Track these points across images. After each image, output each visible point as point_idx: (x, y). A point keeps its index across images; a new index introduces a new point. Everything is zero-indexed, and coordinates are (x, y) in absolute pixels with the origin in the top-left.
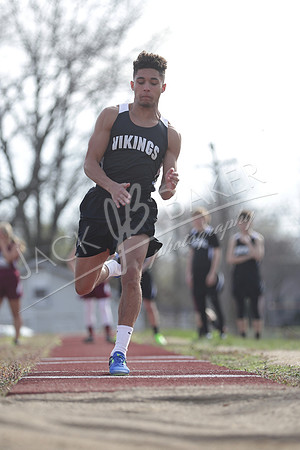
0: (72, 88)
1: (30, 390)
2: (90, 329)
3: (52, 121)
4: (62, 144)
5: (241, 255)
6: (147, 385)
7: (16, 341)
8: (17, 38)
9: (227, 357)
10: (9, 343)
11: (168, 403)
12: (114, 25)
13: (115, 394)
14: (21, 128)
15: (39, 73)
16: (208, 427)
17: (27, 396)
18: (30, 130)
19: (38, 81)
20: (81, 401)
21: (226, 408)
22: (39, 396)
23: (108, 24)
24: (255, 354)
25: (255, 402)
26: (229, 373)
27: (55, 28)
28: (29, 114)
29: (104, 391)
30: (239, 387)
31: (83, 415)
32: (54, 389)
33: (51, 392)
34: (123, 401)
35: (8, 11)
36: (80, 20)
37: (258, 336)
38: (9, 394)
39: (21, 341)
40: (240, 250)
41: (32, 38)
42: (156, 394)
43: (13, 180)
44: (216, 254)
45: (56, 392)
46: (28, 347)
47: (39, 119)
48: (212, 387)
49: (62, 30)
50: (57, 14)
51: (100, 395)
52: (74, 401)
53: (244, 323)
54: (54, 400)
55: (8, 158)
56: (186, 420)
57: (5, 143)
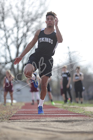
0: (28, 31)
1: (15, 118)
2: (33, 101)
3: (22, 40)
4: (25, 47)
5: (77, 79)
6: (50, 117)
7: (11, 104)
8: (12, 16)
9: (73, 109)
10: (10, 105)
11: (55, 122)
12: (40, 12)
13: (40, 119)
14: (13, 42)
15: (18, 26)
16: (67, 129)
17: (15, 120)
18: (16, 43)
19: (18, 28)
20: (30, 122)
21: (73, 124)
22: (18, 120)
23: (38, 12)
24: (81, 108)
25: (81, 122)
26: (74, 114)
27: (23, 13)
28: (15, 38)
29: (37, 119)
30: (76, 118)
31: (31, 126)
32: (22, 118)
33: (22, 119)
34: (43, 122)
35: (9, 8)
36: (30, 11)
37: (82, 103)
38: (9, 120)
39: (13, 104)
40: (77, 78)
41: (16, 16)
42: (52, 120)
43: (11, 57)
44: (69, 79)
45: (23, 119)
46: (15, 106)
47: (18, 40)
48: (68, 118)
49: (25, 14)
50: (23, 9)
51: (36, 120)
52: (28, 122)
53: (78, 99)
54: (22, 121)
55: (9, 51)
56: (61, 127)
57: (8, 47)
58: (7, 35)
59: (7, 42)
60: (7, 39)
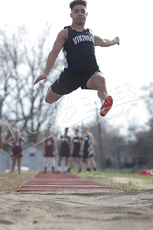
4: (41, 100)
8: (26, 61)
9: (98, 179)
13: (56, 192)
17: (24, 192)
19: (33, 77)
21: (96, 198)
24: (108, 178)
28: (30, 90)
30: (101, 190)
32: (34, 190)
38: (18, 191)
41: (32, 62)
43: (23, 114)
47: (33, 91)
48: (91, 190)
51: (51, 192)
52: (41, 194)
54: (34, 194)
58: (20, 85)
60: (19, 90)
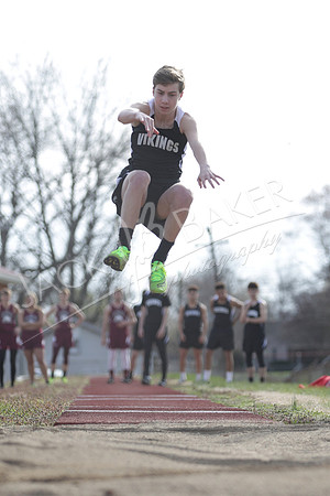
0: (99, 183)
1: (73, 421)
3: (84, 208)
4: (91, 226)
6: (164, 419)
8: (58, 143)
11: (180, 433)
14: (60, 213)
15: (74, 171)
17: (70, 426)
18: (67, 215)
19: (74, 177)
20: (113, 431)
22: (80, 426)
24: (244, 394)
25: (249, 433)
26: (227, 410)
27: (88, 135)
28: (66, 202)
29: (130, 423)
30: (235, 421)
32: (91, 421)
34: (146, 431)
35: (51, 123)
36: (107, 131)
38: (56, 424)
41: (70, 144)
42: (171, 426)
43: (52, 253)
45: (92, 423)
47: (73, 207)
48: (215, 421)
49: (93, 138)
50: (90, 127)
55: (49, 237)
58: (45, 193)
59: (43, 212)
60: (43, 205)
